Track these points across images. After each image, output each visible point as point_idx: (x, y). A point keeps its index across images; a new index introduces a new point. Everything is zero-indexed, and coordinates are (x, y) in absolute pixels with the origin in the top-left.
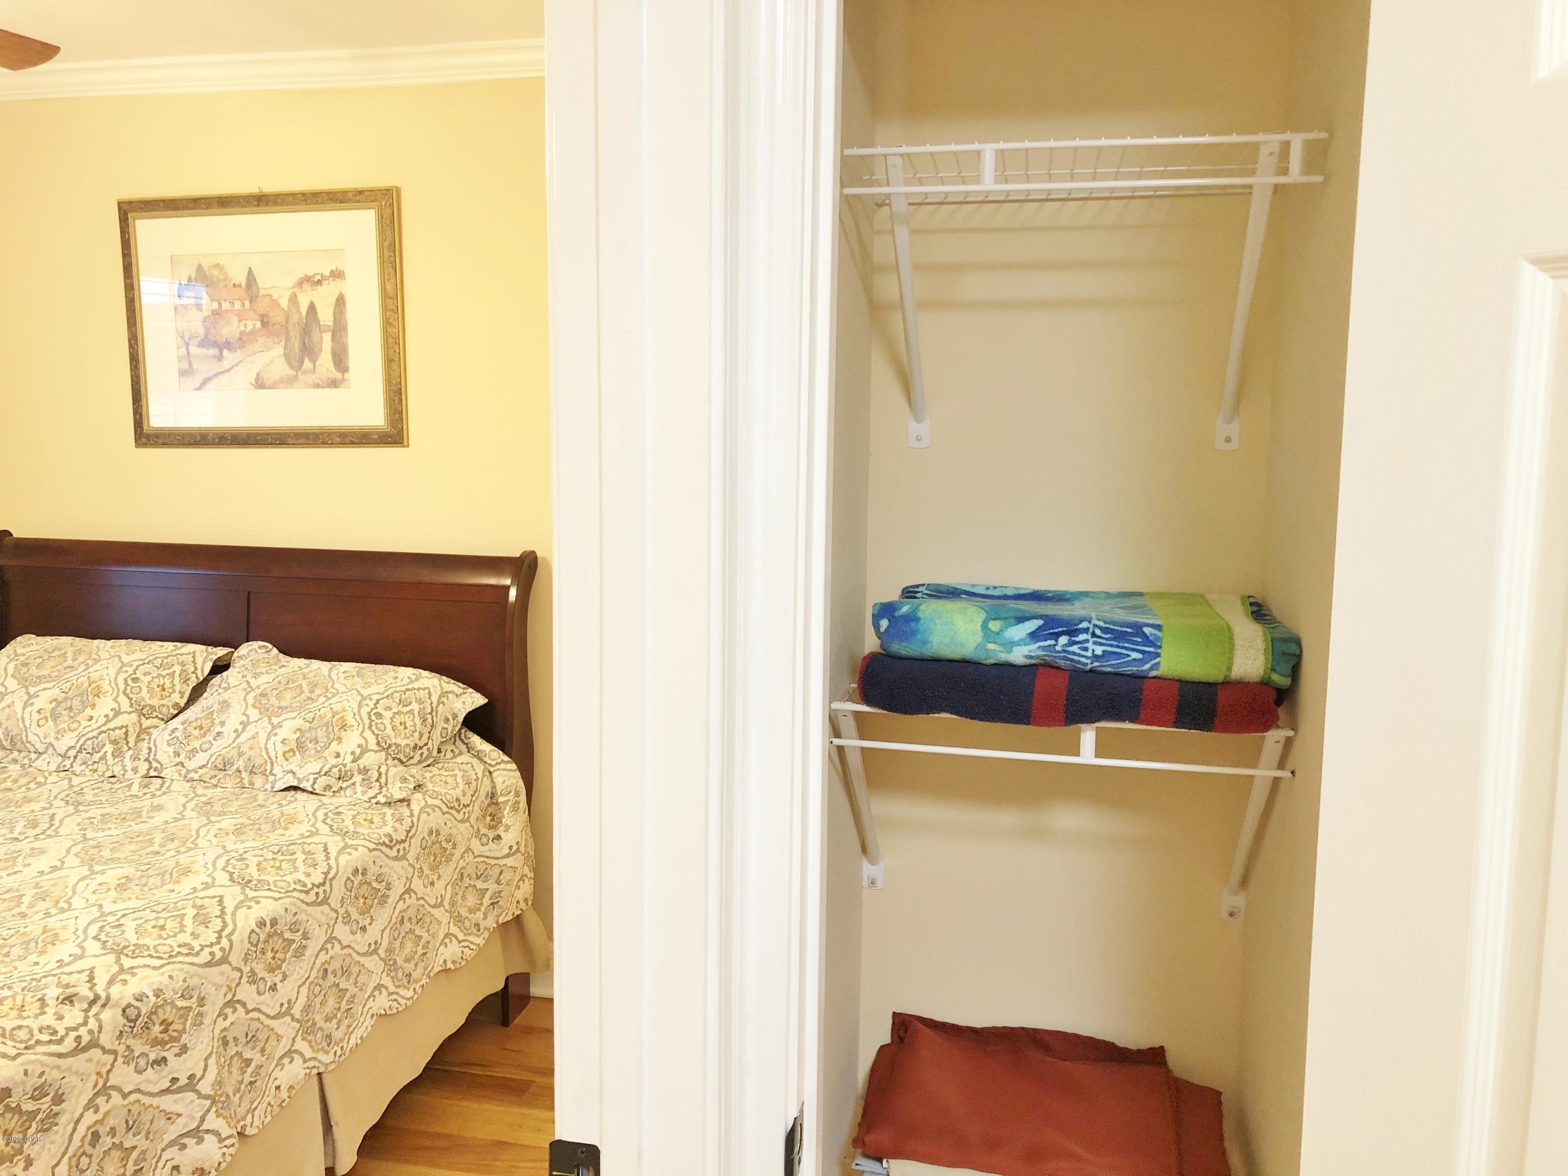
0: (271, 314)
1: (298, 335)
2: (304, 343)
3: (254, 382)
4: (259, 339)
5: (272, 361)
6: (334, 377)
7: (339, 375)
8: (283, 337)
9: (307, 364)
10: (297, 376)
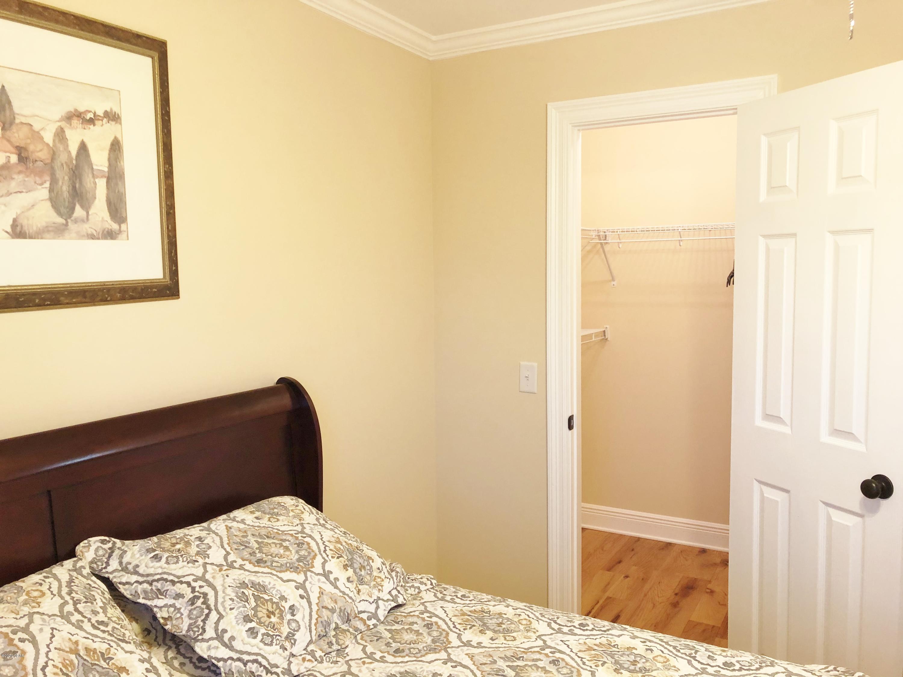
0: (31, 148)
1: (66, 178)
2: (74, 187)
3: (9, 230)
4: (15, 176)
5: (33, 206)
6: (110, 228)
7: (115, 226)
8: (47, 178)
9: (79, 211)
10: (67, 225)
